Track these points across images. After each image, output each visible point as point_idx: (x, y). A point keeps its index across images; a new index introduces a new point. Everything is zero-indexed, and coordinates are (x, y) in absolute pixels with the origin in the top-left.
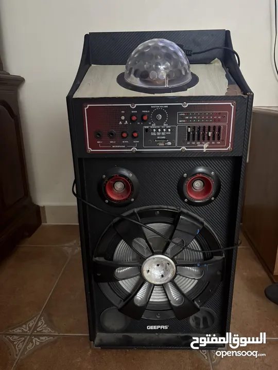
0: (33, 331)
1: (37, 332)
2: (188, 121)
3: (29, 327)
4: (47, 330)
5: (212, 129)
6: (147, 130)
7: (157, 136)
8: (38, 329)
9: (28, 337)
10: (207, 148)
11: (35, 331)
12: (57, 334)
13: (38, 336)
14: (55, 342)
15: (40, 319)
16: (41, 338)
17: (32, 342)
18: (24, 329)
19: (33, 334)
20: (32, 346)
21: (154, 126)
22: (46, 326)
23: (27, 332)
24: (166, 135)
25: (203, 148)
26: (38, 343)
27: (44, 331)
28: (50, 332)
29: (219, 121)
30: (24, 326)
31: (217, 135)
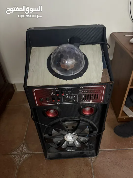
0: (22, 152)
1: (24, 152)
2: (83, 93)
3: (20, 150)
4: (27, 151)
5: (94, 95)
6: (64, 96)
7: (69, 98)
8: (24, 151)
9: (20, 155)
10: (92, 102)
11: (23, 152)
12: (31, 153)
13: (24, 154)
14: (31, 157)
15: (23, 146)
16: (26, 155)
17: (22, 157)
18: (18, 152)
19: (22, 153)
20: (23, 159)
21: (67, 95)
22: (26, 149)
23: (19, 153)
24: (73, 98)
25: (90, 102)
26: (25, 158)
27: (26, 152)
28: (29, 152)
29: (98, 92)
30: (18, 150)
31: (96, 97)
